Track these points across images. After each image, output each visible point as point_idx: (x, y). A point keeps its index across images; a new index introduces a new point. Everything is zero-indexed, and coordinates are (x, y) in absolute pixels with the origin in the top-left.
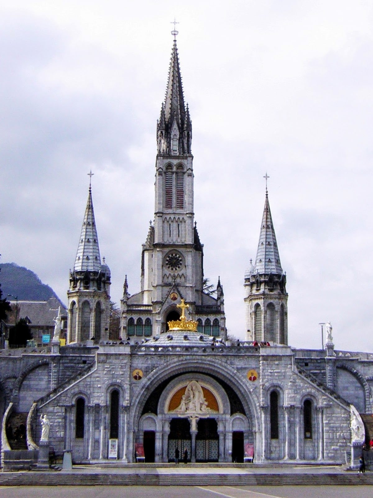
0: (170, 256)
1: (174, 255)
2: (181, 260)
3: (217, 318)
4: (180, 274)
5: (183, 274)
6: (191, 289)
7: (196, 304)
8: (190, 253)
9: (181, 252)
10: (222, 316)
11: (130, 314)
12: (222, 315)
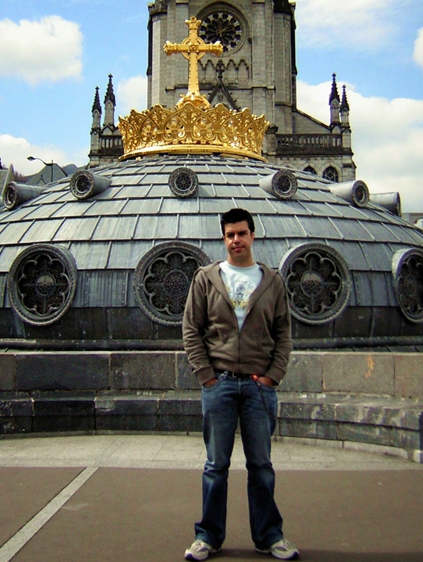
0: (211, 18)
1: (220, 15)
2: (238, 28)
3: (333, 165)
4: (237, 60)
5: (242, 61)
6: (264, 94)
7: (279, 132)
8: (261, 8)
9: (239, 7)
10: (346, 160)
11: (109, 160)
12: (345, 157)
